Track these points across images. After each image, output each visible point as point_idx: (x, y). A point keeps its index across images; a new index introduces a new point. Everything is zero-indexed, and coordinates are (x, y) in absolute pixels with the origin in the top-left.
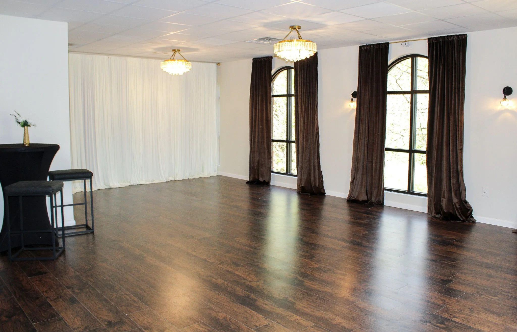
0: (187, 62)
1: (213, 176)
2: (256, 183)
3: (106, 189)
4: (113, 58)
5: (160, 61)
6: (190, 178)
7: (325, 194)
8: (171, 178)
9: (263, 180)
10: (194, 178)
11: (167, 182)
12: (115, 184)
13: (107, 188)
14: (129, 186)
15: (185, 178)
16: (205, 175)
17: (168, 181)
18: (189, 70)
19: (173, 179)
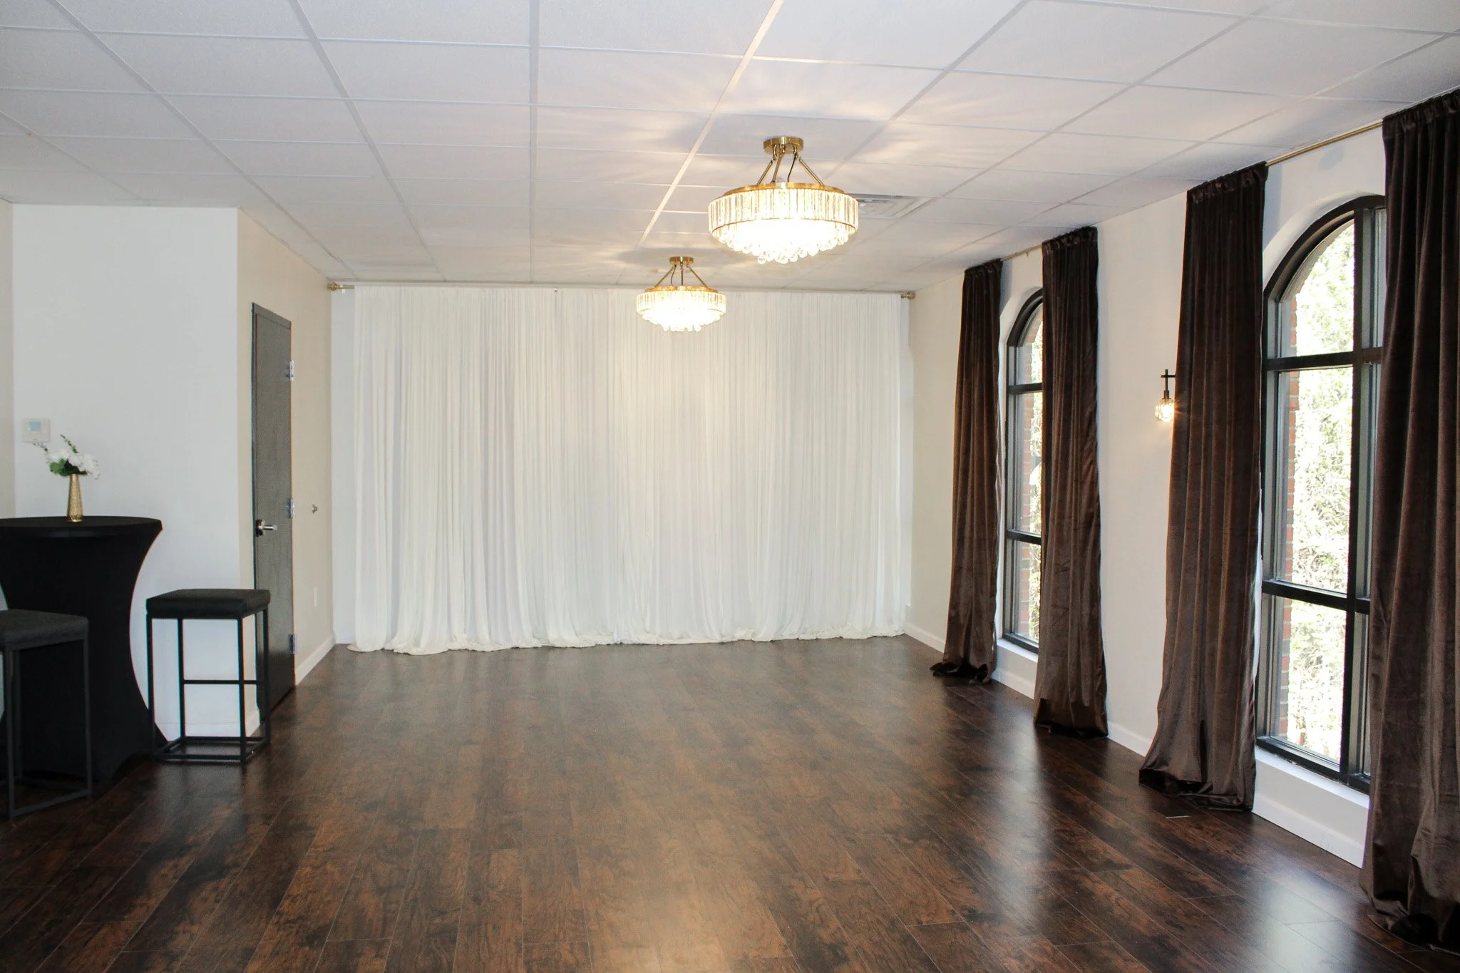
0: (714, 294)
1: (884, 637)
2: (955, 670)
3: (536, 648)
4: (569, 293)
5: (632, 292)
6: (802, 637)
7: (1107, 734)
8: (740, 634)
9: (981, 664)
10: (817, 639)
11: (722, 643)
12: (563, 633)
13: (540, 646)
14: (608, 645)
15: (787, 635)
16: (855, 630)
17: (725, 640)
18: (718, 318)
19: (749, 637)
